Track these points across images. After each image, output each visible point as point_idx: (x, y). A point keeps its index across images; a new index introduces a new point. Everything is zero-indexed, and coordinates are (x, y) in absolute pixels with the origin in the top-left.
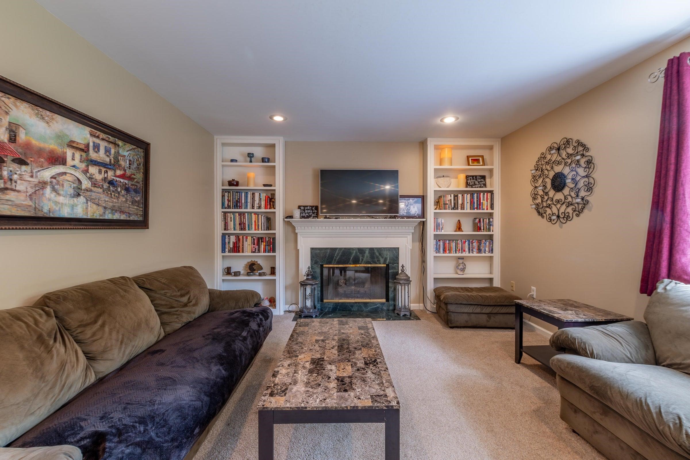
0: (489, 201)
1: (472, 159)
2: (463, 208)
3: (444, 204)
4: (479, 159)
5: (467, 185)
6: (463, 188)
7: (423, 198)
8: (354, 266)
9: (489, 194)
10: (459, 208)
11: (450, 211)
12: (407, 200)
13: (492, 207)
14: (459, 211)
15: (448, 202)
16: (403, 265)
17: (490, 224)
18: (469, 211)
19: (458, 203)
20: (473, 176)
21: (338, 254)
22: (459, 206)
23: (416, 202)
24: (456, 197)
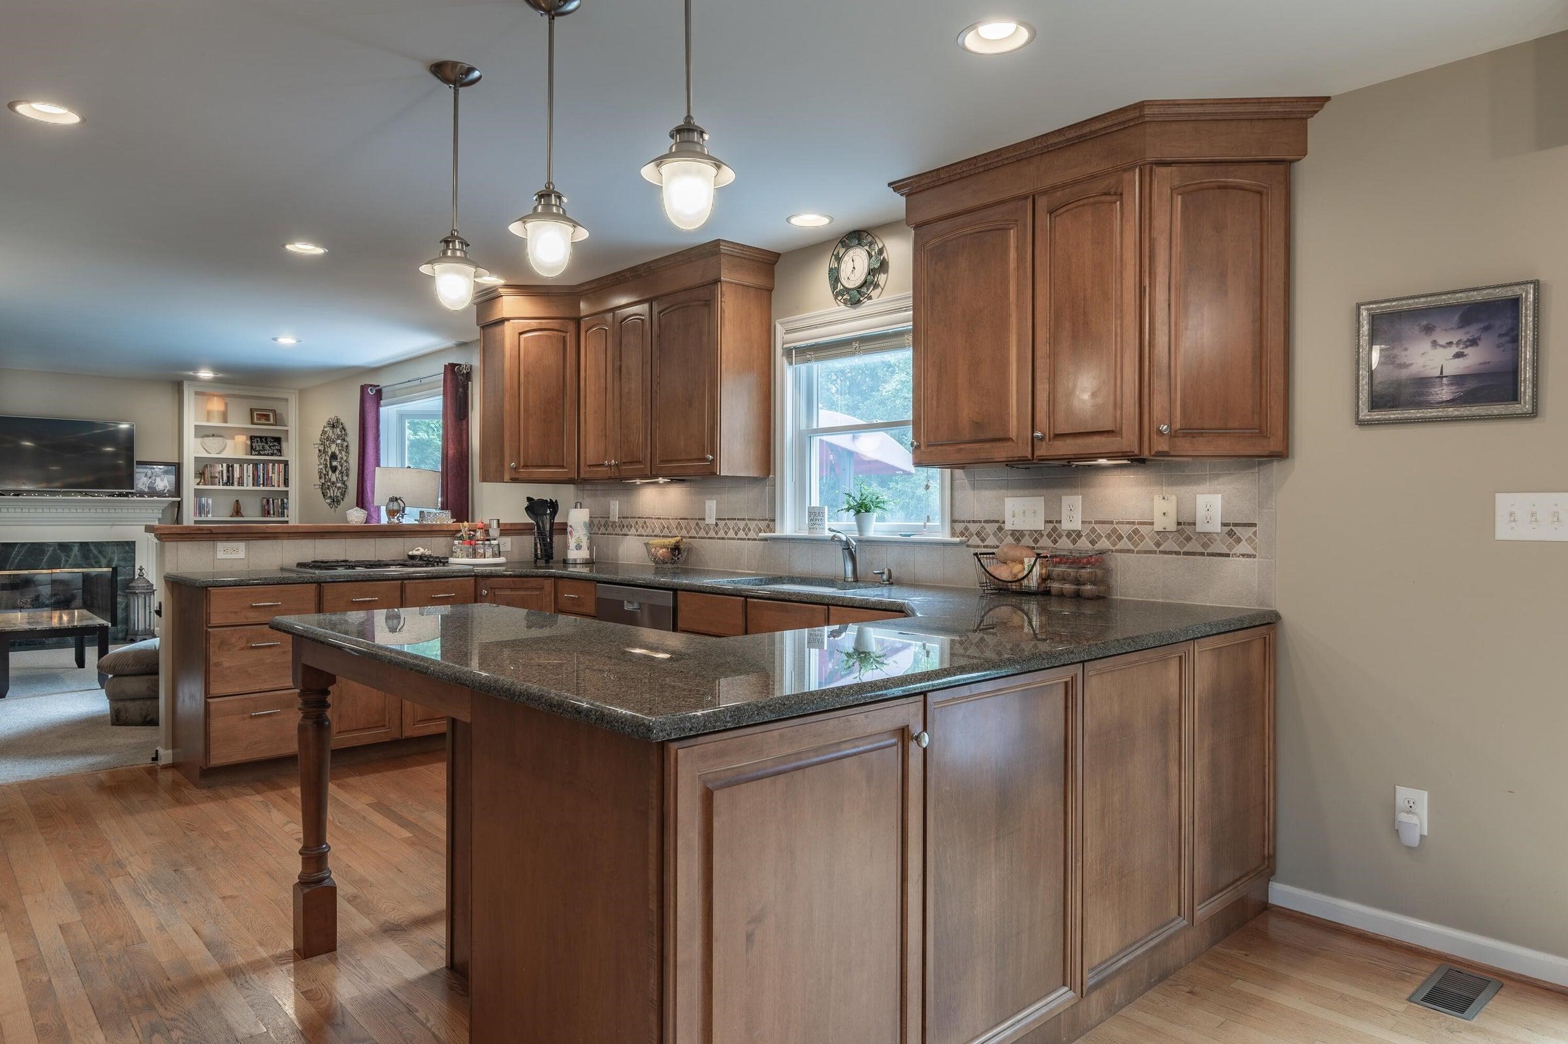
0: (282, 474)
1: (257, 414)
2: (241, 483)
3: (211, 477)
4: (269, 415)
5: (252, 449)
6: (241, 454)
7: (178, 468)
8: (50, 571)
9: (282, 466)
10: (235, 483)
11: (221, 487)
12: (150, 468)
13: (286, 483)
14: (236, 487)
15: (217, 475)
16: (141, 567)
17: (284, 506)
18: (251, 487)
19: (233, 476)
20: (261, 438)
21: (17, 555)
22: (236, 480)
23: (166, 472)
24: (230, 468)
